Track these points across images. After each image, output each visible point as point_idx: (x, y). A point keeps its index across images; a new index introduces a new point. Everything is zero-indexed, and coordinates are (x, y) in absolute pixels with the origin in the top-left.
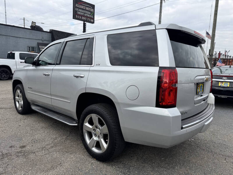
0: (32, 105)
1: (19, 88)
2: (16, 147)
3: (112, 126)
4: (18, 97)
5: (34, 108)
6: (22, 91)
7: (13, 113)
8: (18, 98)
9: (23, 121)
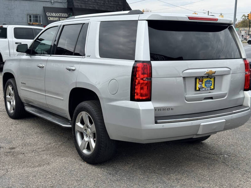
0: (26, 106)
1: (10, 84)
2: (5, 148)
3: (98, 123)
4: (10, 95)
5: (27, 109)
6: (15, 87)
7: (3, 118)
8: (9, 97)
9: (15, 125)
